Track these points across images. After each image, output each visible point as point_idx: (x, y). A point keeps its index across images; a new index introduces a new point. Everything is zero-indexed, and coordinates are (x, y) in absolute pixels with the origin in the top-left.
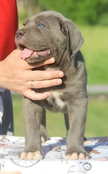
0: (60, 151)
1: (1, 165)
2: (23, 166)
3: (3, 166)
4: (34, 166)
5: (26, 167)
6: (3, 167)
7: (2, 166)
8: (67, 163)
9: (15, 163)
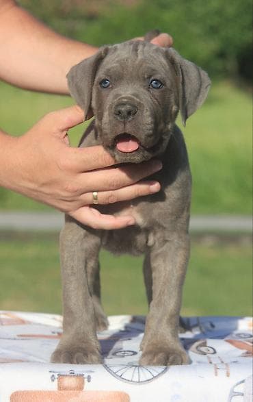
0: (205, 354)
1: (84, 378)
2: (131, 381)
3: (89, 379)
4: (155, 381)
5: (139, 382)
6: (89, 381)
7: (86, 380)
8: (228, 375)
9: (114, 374)
